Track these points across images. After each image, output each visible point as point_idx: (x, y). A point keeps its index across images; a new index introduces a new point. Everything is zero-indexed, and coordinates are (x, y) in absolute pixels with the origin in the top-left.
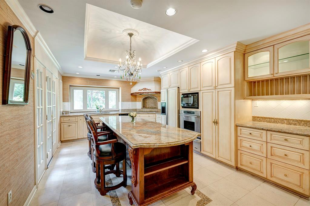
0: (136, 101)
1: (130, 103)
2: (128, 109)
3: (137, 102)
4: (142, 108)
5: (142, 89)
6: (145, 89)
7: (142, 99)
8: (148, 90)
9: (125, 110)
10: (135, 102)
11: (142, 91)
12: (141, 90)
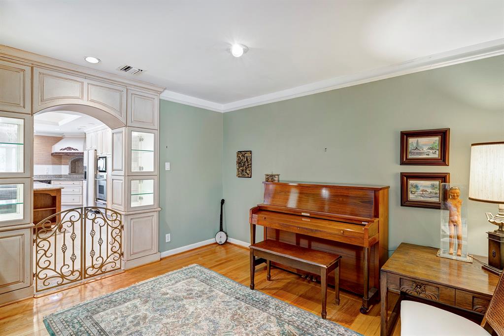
0: (60, 164)
1: (51, 167)
2: (46, 174)
3: (62, 166)
4: (69, 174)
5: (66, 149)
6: (70, 148)
7: (70, 161)
8: (74, 150)
9: (40, 176)
10: (59, 166)
11: (66, 151)
12: (64, 149)
